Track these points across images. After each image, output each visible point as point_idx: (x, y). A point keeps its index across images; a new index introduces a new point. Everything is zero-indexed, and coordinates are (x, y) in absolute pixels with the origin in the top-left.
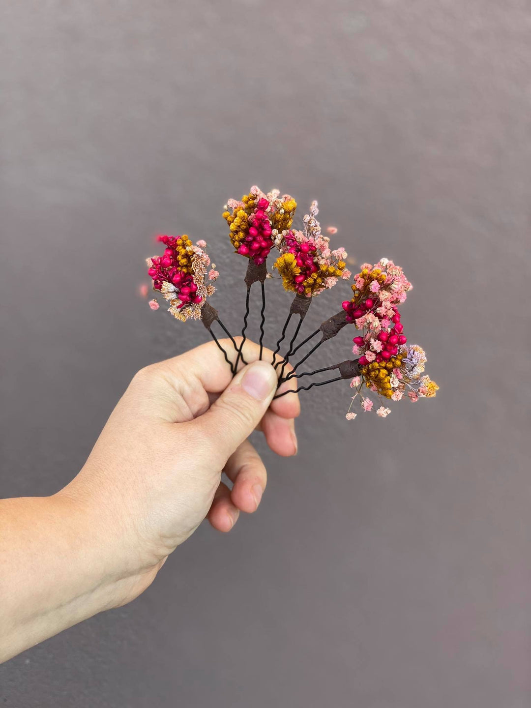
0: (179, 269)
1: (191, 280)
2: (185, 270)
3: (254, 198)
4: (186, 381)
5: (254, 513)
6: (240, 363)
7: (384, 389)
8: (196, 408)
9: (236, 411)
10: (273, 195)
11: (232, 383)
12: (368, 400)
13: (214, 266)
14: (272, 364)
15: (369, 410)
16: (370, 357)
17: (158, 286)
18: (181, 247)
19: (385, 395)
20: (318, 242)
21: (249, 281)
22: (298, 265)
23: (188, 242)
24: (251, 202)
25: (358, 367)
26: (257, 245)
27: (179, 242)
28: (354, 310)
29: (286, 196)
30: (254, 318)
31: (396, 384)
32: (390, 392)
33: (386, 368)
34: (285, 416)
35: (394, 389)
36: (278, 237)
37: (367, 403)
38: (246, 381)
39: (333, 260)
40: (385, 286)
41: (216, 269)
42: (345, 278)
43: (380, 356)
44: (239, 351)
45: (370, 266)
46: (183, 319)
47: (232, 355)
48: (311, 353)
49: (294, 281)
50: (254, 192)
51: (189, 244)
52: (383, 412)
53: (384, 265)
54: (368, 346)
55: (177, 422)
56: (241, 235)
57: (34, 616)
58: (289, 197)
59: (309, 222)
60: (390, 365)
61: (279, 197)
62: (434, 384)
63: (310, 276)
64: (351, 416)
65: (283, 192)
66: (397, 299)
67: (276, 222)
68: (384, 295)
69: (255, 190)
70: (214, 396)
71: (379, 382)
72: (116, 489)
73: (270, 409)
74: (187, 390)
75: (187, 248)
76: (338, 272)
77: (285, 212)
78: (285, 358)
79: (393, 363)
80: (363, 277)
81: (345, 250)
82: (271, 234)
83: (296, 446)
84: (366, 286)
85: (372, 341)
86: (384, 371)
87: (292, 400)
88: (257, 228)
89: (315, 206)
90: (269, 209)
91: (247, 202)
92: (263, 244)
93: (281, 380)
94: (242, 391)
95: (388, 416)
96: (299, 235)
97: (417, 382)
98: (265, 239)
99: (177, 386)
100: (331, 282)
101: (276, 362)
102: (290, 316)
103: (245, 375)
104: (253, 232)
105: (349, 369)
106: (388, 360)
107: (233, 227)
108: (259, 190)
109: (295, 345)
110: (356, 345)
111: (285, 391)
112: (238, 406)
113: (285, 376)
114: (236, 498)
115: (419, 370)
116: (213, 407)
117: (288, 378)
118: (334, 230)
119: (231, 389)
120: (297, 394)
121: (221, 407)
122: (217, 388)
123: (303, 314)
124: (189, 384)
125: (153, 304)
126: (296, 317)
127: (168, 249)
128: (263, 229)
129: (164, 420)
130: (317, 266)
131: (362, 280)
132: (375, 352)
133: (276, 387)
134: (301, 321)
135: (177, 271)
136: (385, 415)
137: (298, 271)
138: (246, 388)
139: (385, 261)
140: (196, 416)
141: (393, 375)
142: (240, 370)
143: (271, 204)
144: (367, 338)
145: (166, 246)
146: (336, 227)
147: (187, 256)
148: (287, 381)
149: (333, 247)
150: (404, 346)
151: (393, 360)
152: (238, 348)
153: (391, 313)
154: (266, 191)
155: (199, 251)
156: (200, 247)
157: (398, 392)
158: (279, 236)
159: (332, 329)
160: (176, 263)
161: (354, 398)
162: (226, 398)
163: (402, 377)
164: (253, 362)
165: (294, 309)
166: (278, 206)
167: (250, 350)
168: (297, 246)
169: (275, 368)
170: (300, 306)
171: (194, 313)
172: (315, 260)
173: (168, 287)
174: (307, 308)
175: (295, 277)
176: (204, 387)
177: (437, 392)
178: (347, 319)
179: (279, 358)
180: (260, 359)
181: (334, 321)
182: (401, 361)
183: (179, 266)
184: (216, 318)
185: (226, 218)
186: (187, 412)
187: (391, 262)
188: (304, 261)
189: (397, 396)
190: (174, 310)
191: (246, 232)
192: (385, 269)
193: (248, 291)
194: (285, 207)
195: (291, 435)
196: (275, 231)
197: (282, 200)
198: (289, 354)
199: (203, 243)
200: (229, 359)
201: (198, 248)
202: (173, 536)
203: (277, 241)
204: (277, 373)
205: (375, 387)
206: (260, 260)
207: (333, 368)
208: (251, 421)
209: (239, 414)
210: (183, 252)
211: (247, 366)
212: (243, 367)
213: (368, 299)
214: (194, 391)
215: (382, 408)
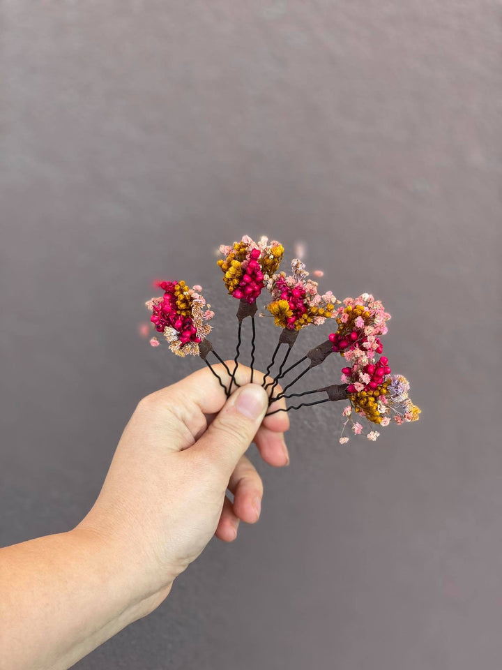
0: (178, 312)
1: (191, 323)
2: (184, 314)
3: (244, 247)
4: (186, 408)
5: (255, 523)
6: (234, 386)
7: (372, 415)
8: (196, 431)
9: (233, 432)
10: (263, 243)
11: (227, 404)
12: (358, 424)
13: (209, 306)
14: (263, 386)
15: (359, 433)
16: (359, 387)
17: (161, 330)
18: (179, 293)
19: (375, 421)
20: (307, 287)
21: (241, 315)
22: (290, 308)
23: (186, 287)
24: (242, 250)
25: (345, 392)
26: (250, 290)
27: (177, 288)
28: (340, 341)
29: (274, 242)
30: (246, 348)
31: (384, 410)
32: (379, 419)
33: (373, 396)
34: (275, 430)
35: (382, 416)
36: (269, 281)
37: (357, 428)
38: (240, 402)
39: (323, 303)
40: (368, 321)
41: (211, 309)
42: (333, 317)
43: (368, 387)
44: (233, 376)
45: (351, 300)
46: (183, 355)
47: (226, 379)
48: (299, 377)
49: (286, 321)
50: (246, 242)
51: (186, 289)
52: (373, 436)
53: (365, 300)
54: (357, 378)
55: (182, 450)
56: (236, 281)
57: (74, 645)
58: (277, 242)
59: (297, 266)
60: (377, 393)
61: (268, 244)
62: (417, 408)
63: (301, 317)
64: (344, 440)
65: (270, 239)
66: (380, 332)
67: (265, 266)
68: (369, 330)
69: (246, 239)
70: (211, 417)
71: (367, 409)
72: (136, 521)
73: (263, 425)
74: (189, 417)
75: (185, 293)
76: (328, 314)
77: (274, 257)
78: (275, 380)
79: (380, 391)
80: (348, 312)
81: (333, 294)
82: (263, 279)
83: (288, 458)
84: (351, 322)
85: (361, 374)
86: (372, 399)
87: (282, 417)
88: (251, 276)
89: (301, 251)
90: (260, 257)
91: (239, 250)
92: (256, 288)
93: (271, 400)
94: (237, 412)
95: (378, 438)
96: (290, 280)
97: (402, 406)
98: (257, 284)
99: (179, 414)
100: (320, 321)
101: (266, 383)
102: (279, 345)
103: (239, 397)
104: (247, 279)
105: (337, 393)
106: (375, 389)
107: (228, 275)
108: (250, 239)
109: (284, 370)
110: (344, 375)
111: (277, 409)
112: (235, 427)
113: (275, 396)
114: (238, 511)
115: (404, 397)
116: (211, 428)
117: (278, 398)
118: (320, 273)
119: (227, 411)
120: (286, 413)
121: (218, 428)
122: (214, 410)
123: (291, 344)
124: (189, 411)
125: (154, 342)
126: (285, 346)
127: (166, 294)
128: (256, 276)
129: (172, 449)
130: (306, 306)
131: (347, 315)
132: (364, 384)
133: (267, 406)
134: (290, 349)
135: (177, 314)
136: (375, 439)
137: (290, 314)
138: (240, 409)
139: (366, 296)
140: (197, 438)
141: (380, 402)
142: (234, 391)
143: (262, 251)
144: (355, 369)
145: (165, 291)
146: (322, 271)
147: (186, 301)
148: (278, 401)
149: (321, 292)
150: (388, 376)
151: (379, 388)
152: (232, 373)
153: (376, 346)
154: (256, 239)
155: (195, 295)
156: (197, 291)
157: (386, 418)
158: (271, 281)
159: (318, 357)
160: (176, 308)
161: (345, 424)
162: (223, 419)
163: (387, 403)
164: (245, 385)
165: (283, 339)
166: (268, 252)
167: (243, 374)
168: (287, 290)
169: (266, 389)
170: (288, 337)
171: (193, 350)
172: (305, 302)
173: (171, 333)
174: (295, 338)
175: (287, 319)
176: (202, 411)
177: (419, 415)
178: (333, 349)
179: (269, 380)
180: (251, 382)
181: (321, 349)
182: (386, 389)
183: (178, 309)
184: (210, 349)
185: (221, 266)
186: (190, 437)
187: (371, 296)
188: (295, 304)
189: (385, 422)
190: (175, 349)
191: (241, 279)
192: (367, 304)
193: (240, 325)
194: (274, 253)
195: (283, 449)
196: (266, 277)
197: (271, 247)
198: (278, 377)
199: (199, 288)
200: (223, 383)
201: (194, 292)
202: (188, 556)
203: (270, 286)
204: (267, 393)
205: (364, 413)
206: (252, 299)
207: (322, 390)
208: (247, 439)
209: (236, 435)
210: (181, 297)
211: (240, 389)
212: (236, 389)
213: (352, 331)
214: (195, 417)
215: (372, 433)
